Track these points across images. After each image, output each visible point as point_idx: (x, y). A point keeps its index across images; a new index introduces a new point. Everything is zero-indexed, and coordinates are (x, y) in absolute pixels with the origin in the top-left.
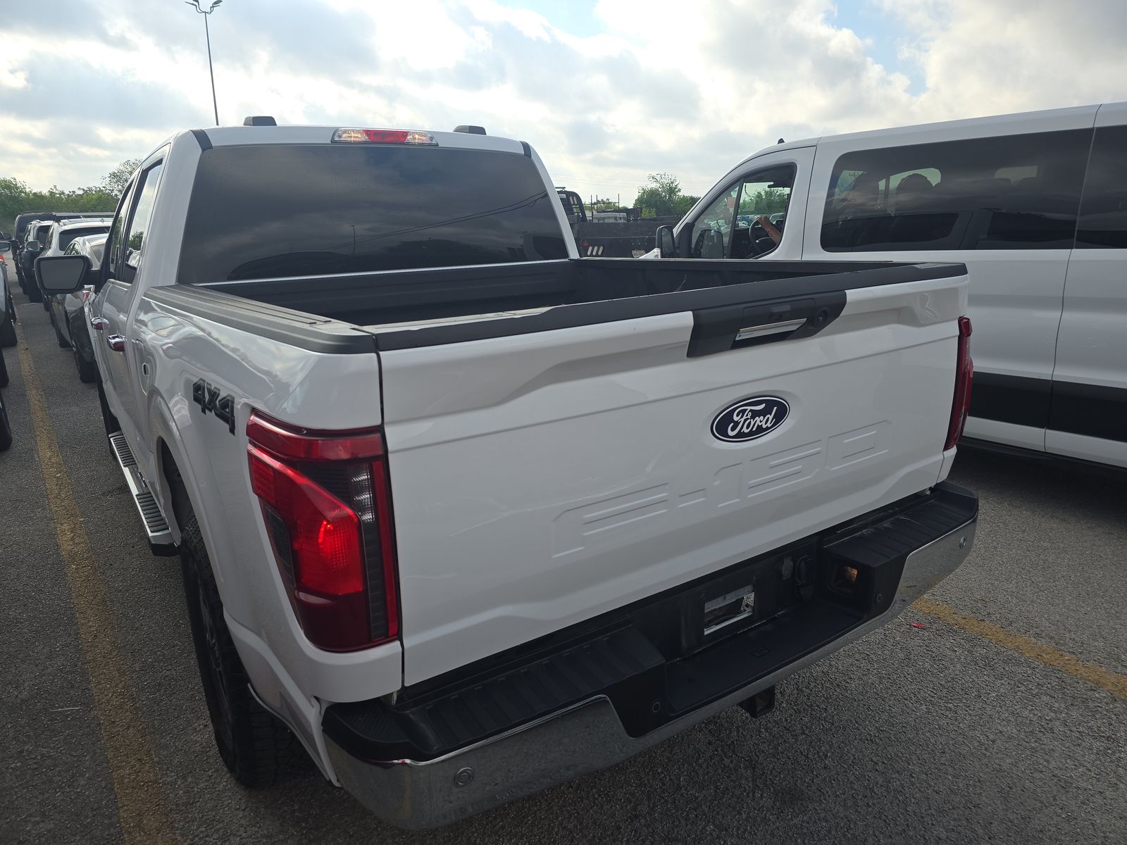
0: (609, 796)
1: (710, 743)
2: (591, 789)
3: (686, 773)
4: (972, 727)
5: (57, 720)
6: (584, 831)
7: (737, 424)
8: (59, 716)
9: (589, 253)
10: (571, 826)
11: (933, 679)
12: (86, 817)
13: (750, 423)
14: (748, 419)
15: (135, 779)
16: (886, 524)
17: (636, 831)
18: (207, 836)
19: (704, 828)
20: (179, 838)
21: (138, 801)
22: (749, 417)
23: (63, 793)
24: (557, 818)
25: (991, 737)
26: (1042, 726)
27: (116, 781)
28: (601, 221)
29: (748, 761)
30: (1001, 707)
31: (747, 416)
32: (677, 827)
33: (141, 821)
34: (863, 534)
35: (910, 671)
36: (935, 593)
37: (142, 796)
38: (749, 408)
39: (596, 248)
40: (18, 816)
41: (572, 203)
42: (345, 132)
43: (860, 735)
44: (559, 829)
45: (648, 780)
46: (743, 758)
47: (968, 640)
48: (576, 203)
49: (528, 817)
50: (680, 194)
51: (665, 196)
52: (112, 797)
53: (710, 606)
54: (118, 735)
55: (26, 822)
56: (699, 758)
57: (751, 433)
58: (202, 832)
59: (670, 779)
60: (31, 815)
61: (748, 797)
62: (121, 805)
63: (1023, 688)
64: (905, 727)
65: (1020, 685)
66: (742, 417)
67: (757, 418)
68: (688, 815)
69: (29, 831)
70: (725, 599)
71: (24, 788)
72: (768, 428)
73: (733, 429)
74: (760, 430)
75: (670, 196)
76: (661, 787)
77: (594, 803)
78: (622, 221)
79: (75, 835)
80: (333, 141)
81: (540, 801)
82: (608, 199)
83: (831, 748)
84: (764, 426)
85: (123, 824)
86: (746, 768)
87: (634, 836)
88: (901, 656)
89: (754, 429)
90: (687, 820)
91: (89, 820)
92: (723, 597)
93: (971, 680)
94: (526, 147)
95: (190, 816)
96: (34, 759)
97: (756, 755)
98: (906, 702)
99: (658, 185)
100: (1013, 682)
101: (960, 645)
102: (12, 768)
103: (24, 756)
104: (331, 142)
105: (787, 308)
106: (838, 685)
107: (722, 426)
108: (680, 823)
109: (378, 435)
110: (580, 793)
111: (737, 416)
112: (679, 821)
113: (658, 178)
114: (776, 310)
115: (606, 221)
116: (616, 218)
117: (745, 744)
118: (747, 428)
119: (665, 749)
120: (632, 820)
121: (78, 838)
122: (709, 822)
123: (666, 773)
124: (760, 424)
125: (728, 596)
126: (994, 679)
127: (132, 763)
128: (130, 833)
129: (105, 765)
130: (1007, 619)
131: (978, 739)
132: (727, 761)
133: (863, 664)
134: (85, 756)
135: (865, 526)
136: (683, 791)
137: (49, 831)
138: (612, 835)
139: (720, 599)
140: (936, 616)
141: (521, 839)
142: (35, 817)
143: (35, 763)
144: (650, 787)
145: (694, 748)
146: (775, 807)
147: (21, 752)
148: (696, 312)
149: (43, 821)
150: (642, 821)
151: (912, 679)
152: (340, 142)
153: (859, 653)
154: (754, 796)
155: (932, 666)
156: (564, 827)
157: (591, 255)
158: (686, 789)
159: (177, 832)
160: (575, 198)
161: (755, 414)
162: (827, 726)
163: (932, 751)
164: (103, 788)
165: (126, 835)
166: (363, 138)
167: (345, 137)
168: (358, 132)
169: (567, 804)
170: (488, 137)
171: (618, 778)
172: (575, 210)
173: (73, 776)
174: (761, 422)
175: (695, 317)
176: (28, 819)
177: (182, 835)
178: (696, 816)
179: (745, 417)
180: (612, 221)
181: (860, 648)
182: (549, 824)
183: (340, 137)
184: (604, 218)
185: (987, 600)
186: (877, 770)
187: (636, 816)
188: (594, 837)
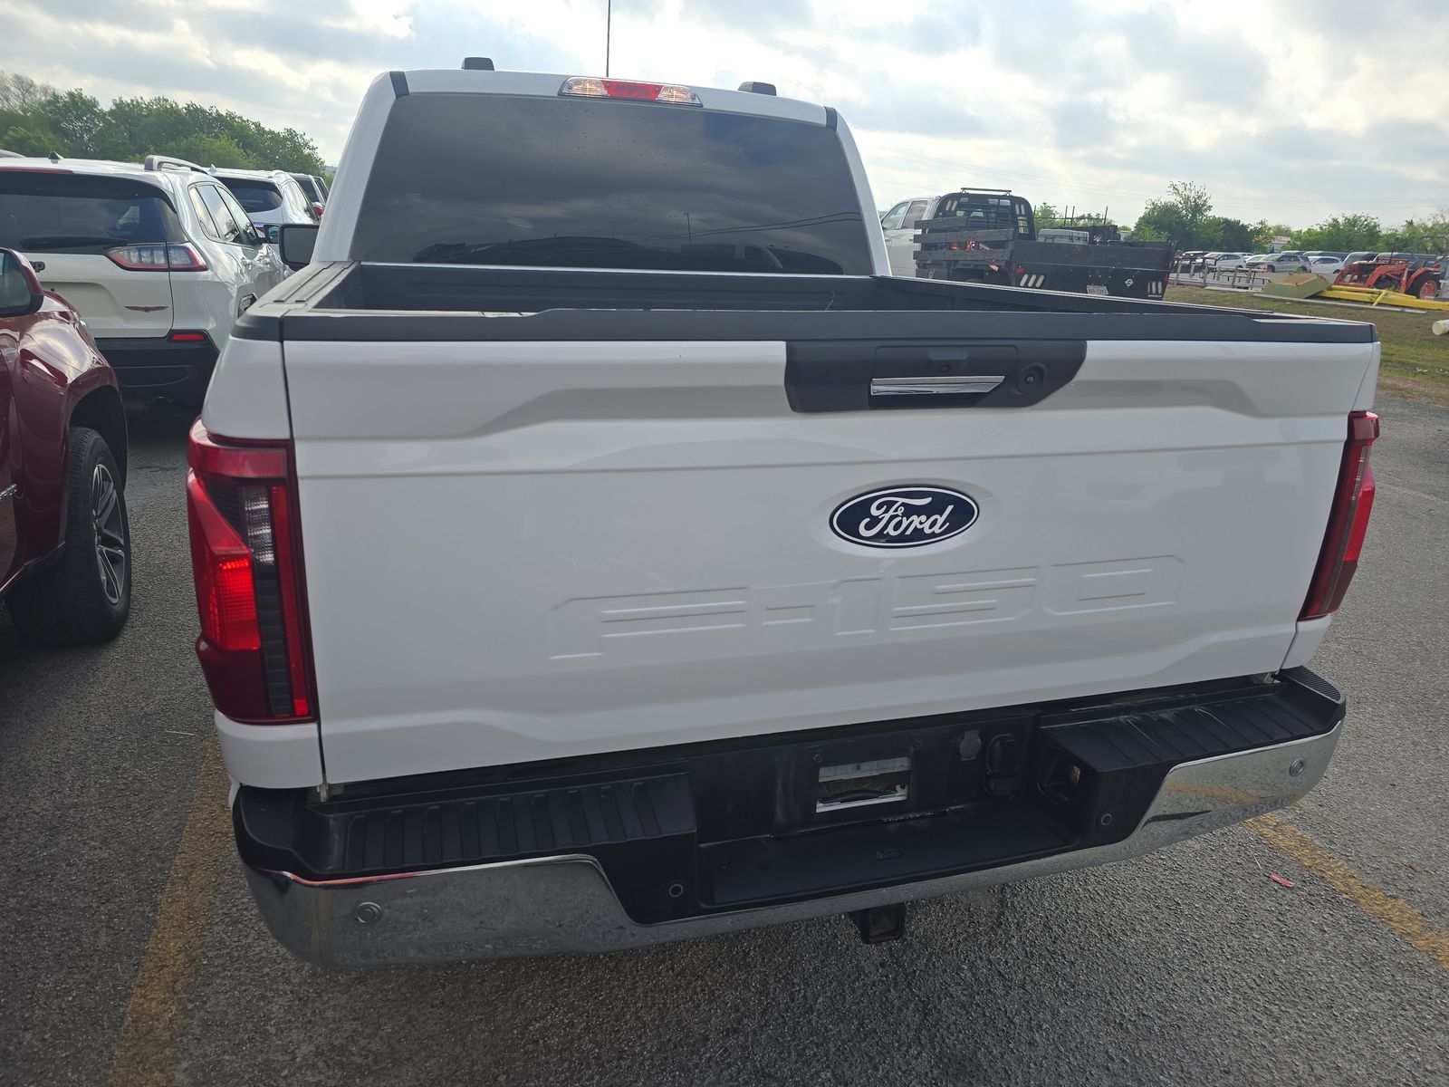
0: (714, 995)
1: (882, 965)
2: (697, 980)
3: (829, 994)
4: (1292, 1048)
5: (166, 742)
6: (661, 1030)
7: (876, 521)
8: (170, 738)
9: (1022, 283)
10: (648, 1018)
11: (1265, 963)
12: (142, 855)
13: (900, 522)
14: (898, 516)
15: (208, 825)
16: (1166, 715)
17: (726, 1049)
18: (246, 909)
19: (817, 1073)
20: (217, 904)
21: (200, 851)
22: (899, 513)
23: (133, 822)
24: (635, 1003)
25: (1319, 1071)
26: (1414, 1077)
27: (188, 823)
28: (1049, 241)
29: (923, 1002)
30: (1358, 1032)
31: (896, 510)
32: (783, 1060)
33: (190, 874)
34: (1119, 721)
35: (1235, 943)
36: (1335, 841)
37: (206, 846)
38: (901, 500)
39: (1034, 277)
40: (81, 836)
41: (1018, 213)
42: (578, 82)
43: (1107, 1012)
44: (631, 1017)
45: (775, 989)
46: (918, 996)
47: (1353, 921)
48: (1023, 213)
49: (602, 991)
50: (1209, 214)
51: (1187, 215)
52: (176, 840)
53: (827, 775)
54: (216, 773)
55: (84, 844)
56: (857, 979)
57: (902, 538)
58: (243, 903)
59: (805, 997)
60: (92, 839)
61: (899, 1049)
62: (180, 851)
63: (1411, 1013)
64: (1184, 1020)
65: (1407, 1007)
66: (886, 512)
67: (914, 517)
68: (804, 1049)
69: (82, 855)
70: (858, 768)
71: (101, 808)
72: (933, 535)
73: (868, 527)
74: (919, 535)
75: (1194, 216)
76: (787, 1003)
77: (691, 997)
78: (1081, 242)
79: (122, 871)
80: (560, 94)
81: (625, 976)
82: (1098, 214)
83: (1053, 1019)
84: (927, 531)
85: (172, 872)
86: (916, 1010)
87: (721, 1055)
88: (1232, 917)
89: (908, 533)
90: (800, 1055)
91: (142, 859)
92: (855, 765)
93: (1328, 980)
94: (832, 115)
95: (241, 881)
96: (125, 779)
97: (939, 998)
98: (1204, 984)
99: (1179, 199)
100: (1398, 1000)
101: (1337, 926)
102: (100, 784)
103: (117, 774)
104: (559, 94)
105: (963, 355)
106: (1110, 935)
107: (850, 520)
108: (789, 1056)
109: (283, 452)
110: (681, 980)
111: (879, 508)
112: (790, 1053)
113: (1181, 188)
114: (934, 355)
115: (1057, 241)
116: (1071, 238)
117: (931, 979)
118: (896, 528)
119: (817, 956)
120: (728, 1034)
121: (123, 875)
122: (828, 1066)
123: (802, 987)
124: (920, 527)
125: (865, 766)
126: (1367, 987)
127: (214, 808)
128: (174, 884)
129: (187, 803)
130: (1437, 904)
131: (1294, 1067)
132: (893, 994)
133: (1164, 916)
134: (174, 788)
135: (1127, 711)
136: (814, 1016)
137: (101, 860)
138: (694, 1045)
139: (851, 767)
140: (1319, 874)
141: (581, 1016)
142: (96, 842)
143: (124, 784)
144: (773, 999)
145: (857, 966)
146: (930, 1075)
147: (117, 769)
148: (790, 343)
149: (101, 848)
150: (741, 1038)
151: (1231, 954)
152: (569, 96)
153: (1166, 899)
154: (907, 1051)
155: (1274, 944)
156: (639, 1017)
157: (1026, 286)
158: (818, 1016)
159: (220, 896)
160: (1022, 206)
161: (910, 511)
162: (1063, 986)
163: (1210, 1065)
164: (173, 828)
165: (168, 885)
166: (602, 91)
167: (576, 90)
168: (596, 83)
169: (657, 989)
170: (781, 98)
171: (737, 975)
172: (1021, 223)
173: (152, 807)
174: (921, 523)
175: (789, 351)
176: (88, 841)
177: (223, 901)
178: (815, 1054)
179: (891, 512)
180: (1065, 241)
181: (1171, 891)
182: (623, 1008)
183: (570, 88)
184: (1054, 237)
185: (1418, 869)
186: (1108, 1069)
187: (736, 1031)
188: (670, 1040)
